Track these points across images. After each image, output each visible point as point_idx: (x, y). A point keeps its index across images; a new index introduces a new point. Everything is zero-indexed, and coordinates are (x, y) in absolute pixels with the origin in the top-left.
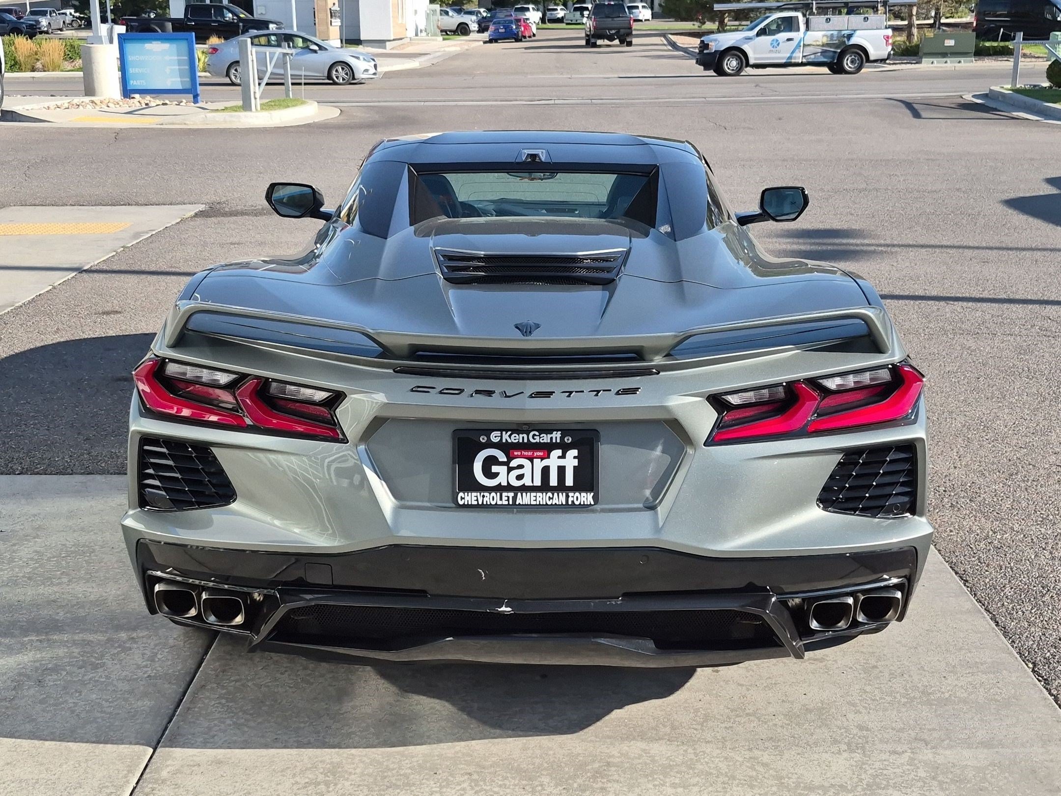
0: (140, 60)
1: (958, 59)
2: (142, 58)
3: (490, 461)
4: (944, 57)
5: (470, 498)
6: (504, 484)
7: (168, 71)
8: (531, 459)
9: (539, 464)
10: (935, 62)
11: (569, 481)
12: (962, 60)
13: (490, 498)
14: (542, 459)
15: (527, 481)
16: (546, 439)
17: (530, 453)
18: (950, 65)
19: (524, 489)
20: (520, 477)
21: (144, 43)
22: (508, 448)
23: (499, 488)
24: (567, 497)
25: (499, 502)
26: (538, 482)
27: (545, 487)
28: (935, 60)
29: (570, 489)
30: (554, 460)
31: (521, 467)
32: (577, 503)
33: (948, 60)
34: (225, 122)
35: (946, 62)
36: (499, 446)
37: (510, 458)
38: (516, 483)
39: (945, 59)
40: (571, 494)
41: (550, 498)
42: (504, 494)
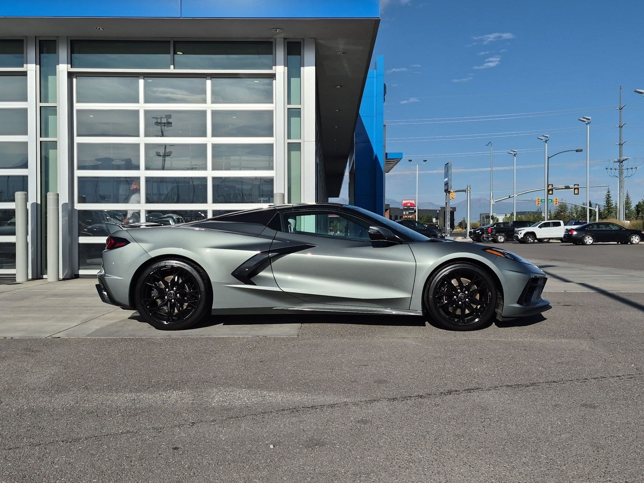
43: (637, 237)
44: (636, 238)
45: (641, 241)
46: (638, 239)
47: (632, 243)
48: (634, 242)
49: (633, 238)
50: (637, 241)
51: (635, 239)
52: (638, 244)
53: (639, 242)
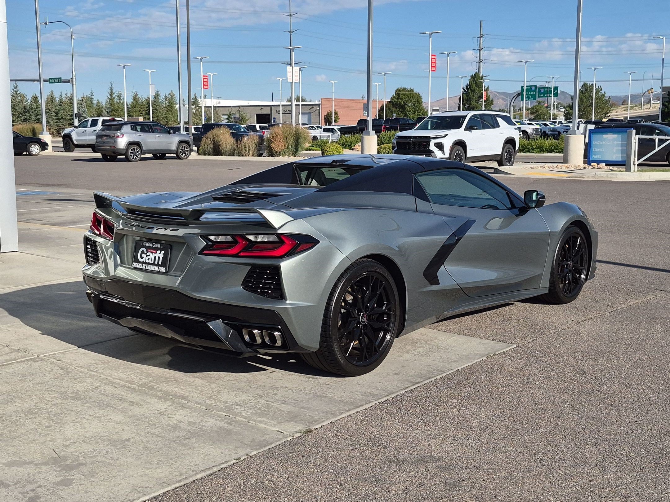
0: (599, 144)
2: (601, 143)
3: (143, 252)
5: (135, 265)
6: (144, 261)
7: (615, 151)
8: (152, 253)
9: (154, 255)
11: (160, 263)
13: (140, 266)
14: (155, 253)
15: (150, 261)
16: (156, 246)
17: (152, 251)
20: (148, 259)
21: (604, 134)
22: (147, 248)
23: (143, 263)
24: (158, 268)
25: (142, 268)
26: (153, 262)
27: (154, 264)
29: (160, 265)
30: (157, 255)
32: (160, 271)
34: (607, 177)
36: (145, 247)
37: (148, 252)
38: (147, 261)
40: (159, 267)
41: (154, 268)
42: (144, 265)
43: (37, 146)
44: (35, 147)
45: (41, 151)
46: (38, 149)
47: (30, 154)
48: (34, 153)
49: (32, 147)
50: (38, 151)
51: (34, 149)
52: (38, 154)
53: (39, 153)
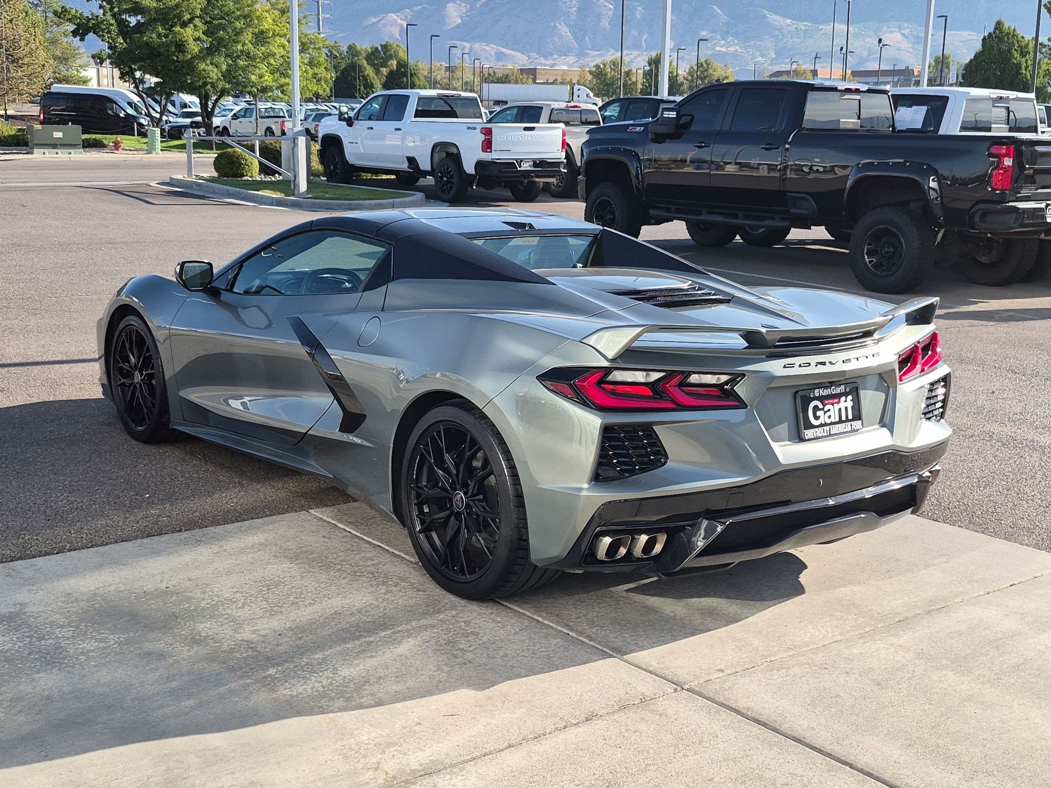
1: (69, 151)
3: (816, 408)
4: (55, 148)
5: (810, 434)
6: (823, 423)
8: (833, 404)
9: (837, 407)
10: (47, 152)
11: (850, 417)
12: (72, 151)
13: (819, 432)
14: (837, 403)
15: (832, 420)
16: (838, 390)
17: (831, 401)
18: (62, 156)
19: (832, 423)
20: (829, 417)
22: (821, 399)
23: (821, 425)
24: (850, 425)
25: (823, 434)
26: (837, 419)
27: (841, 421)
28: (46, 151)
29: (851, 420)
30: (842, 405)
31: (829, 410)
32: (855, 428)
33: (59, 151)
35: (57, 153)
36: (819, 398)
37: (824, 405)
38: (828, 421)
39: (56, 150)
41: (843, 427)
42: (824, 429)
